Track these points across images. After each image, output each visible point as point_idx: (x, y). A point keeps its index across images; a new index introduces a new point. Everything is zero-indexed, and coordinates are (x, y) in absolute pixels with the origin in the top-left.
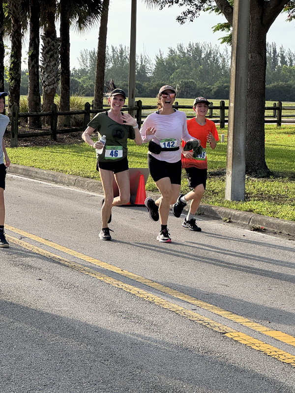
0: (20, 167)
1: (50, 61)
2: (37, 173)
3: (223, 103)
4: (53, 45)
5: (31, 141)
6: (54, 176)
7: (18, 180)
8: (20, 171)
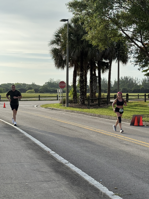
0: (97, 115)
1: (94, 83)
2: (103, 116)
3: (145, 94)
4: (95, 78)
5: (93, 107)
6: (109, 117)
7: (98, 119)
8: (97, 116)
